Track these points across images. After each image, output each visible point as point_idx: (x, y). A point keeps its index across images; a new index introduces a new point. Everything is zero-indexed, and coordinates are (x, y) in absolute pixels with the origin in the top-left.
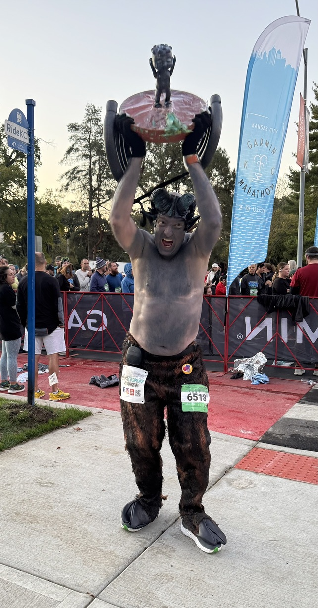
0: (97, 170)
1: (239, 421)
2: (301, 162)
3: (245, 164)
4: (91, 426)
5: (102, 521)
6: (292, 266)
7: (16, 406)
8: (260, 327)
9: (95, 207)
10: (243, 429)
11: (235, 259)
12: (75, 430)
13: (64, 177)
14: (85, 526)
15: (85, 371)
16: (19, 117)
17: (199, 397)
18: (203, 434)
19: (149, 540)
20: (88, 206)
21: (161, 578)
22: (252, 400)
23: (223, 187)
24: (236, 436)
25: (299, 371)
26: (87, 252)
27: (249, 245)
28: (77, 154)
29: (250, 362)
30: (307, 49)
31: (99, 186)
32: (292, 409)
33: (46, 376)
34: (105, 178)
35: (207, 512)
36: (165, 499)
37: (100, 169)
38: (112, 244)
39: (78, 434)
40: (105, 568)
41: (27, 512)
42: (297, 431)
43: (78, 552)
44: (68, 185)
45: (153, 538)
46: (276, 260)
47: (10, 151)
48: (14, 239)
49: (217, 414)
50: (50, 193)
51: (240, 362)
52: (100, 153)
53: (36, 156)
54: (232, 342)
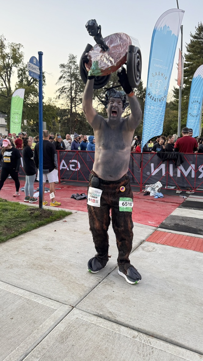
0: (75, 88)
1: (148, 217)
2: (179, 84)
3: (151, 85)
4: (72, 219)
5: (77, 268)
6: (175, 137)
7: (33, 209)
8: (158, 169)
9: (73, 107)
10: (150, 221)
11: (146, 134)
12: (63, 221)
13: (58, 91)
14: (69, 271)
15: (68, 191)
16: (35, 60)
17: (128, 204)
18: (130, 223)
19: (102, 278)
20: (70, 106)
21: (108, 298)
22: (154, 206)
23: (140, 96)
24: (146, 225)
25: (179, 191)
26: (69, 130)
27: (153, 126)
28: (64, 80)
29: (154, 186)
30: (182, 26)
31: (76, 96)
32: (175, 211)
33: (48, 194)
34: (79, 92)
35: (131, 263)
36: (110, 257)
37: (76, 87)
38: (82, 126)
39: (65, 223)
40: (79, 292)
41: (39, 264)
42: (177, 222)
43: (65, 284)
44: (60, 96)
45: (104, 277)
46: (166, 134)
47: (30, 78)
48: (32, 123)
49: (137, 213)
50: (50, 100)
51: (148, 187)
52: (76, 79)
53: (43, 81)
54: (144, 176)
